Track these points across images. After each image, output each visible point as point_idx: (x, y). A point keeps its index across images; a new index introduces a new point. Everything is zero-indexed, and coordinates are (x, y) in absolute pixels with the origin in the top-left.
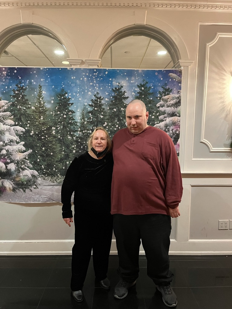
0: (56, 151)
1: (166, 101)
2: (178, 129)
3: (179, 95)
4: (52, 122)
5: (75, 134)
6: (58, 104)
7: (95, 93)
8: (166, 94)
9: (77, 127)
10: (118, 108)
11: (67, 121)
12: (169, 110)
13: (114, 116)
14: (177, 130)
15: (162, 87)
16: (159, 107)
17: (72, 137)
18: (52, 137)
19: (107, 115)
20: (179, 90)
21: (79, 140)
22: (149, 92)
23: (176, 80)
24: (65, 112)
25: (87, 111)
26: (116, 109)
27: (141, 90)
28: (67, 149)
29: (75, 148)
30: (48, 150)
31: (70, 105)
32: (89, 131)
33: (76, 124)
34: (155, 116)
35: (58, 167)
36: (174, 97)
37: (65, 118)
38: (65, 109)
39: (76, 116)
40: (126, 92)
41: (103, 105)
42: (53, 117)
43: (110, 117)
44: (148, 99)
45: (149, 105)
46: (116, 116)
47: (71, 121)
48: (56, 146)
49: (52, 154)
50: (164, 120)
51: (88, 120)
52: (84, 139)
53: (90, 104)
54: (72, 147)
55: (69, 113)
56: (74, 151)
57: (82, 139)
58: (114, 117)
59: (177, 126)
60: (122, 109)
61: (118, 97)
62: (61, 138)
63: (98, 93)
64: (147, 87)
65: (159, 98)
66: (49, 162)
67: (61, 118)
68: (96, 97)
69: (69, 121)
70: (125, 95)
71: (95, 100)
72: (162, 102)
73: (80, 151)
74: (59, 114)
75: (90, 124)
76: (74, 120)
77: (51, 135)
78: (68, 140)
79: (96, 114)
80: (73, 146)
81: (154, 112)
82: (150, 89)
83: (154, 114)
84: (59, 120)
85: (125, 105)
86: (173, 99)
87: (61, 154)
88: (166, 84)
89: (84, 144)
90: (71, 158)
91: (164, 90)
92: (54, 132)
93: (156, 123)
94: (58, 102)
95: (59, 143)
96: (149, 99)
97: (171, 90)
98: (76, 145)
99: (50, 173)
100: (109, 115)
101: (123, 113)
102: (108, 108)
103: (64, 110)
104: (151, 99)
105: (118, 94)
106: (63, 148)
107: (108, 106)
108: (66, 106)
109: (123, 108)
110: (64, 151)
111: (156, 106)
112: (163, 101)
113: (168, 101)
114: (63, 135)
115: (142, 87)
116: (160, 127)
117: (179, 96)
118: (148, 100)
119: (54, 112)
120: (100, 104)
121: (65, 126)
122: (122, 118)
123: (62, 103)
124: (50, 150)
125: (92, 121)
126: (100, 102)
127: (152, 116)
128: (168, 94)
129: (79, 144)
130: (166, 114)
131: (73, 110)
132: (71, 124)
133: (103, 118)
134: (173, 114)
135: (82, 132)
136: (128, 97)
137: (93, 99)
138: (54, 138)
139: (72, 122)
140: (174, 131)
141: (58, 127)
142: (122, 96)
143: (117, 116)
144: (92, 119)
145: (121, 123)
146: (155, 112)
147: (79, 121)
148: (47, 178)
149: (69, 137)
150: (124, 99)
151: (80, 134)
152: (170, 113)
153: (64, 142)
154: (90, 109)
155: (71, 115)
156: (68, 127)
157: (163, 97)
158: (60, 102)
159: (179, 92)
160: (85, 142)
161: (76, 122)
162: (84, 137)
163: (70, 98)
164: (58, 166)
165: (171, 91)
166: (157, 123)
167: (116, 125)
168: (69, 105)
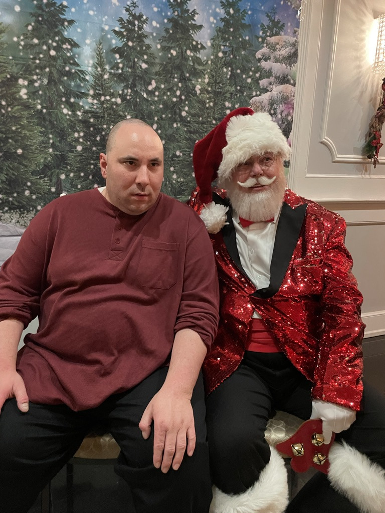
0: (32, 146)
1: (273, 48)
2: (291, 111)
3: (295, 38)
4: (17, 64)
5: (81, 104)
6: (34, 18)
7: (129, 3)
8: (274, 32)
9: (85, 85)
10: (179, 49)
11: (60, 66)
12: (278, 68)
13: (171, 66)
14: (289, 112)
15: (268, 16)
16: (259, 60)
17: (74, 111)
18: (20, 107)
19: (155, 64)
20: (296, 29)
21: (92, 120)
22: (243, 21)
23: (291, 5)
24: (53, 42)
25: (110, 46)
26: (176, 51)
27: (228, 13)
28: (60, 142)
29: (81, 140)
30: (9, 142)
31: (66, 23)
32: (116, 98)
33: (82, 76)
34: (252, 79)
35: (40, 188)
36: (287, 41)
37: (53, 58)
38: (52, 34)
39: (82, 57)
40: (197, 14)
41: (146, 36)
42: (20, 50)
43: (163, 70)
44: (240, 37)
45: (243, 53)
46: (175, 68)
47: (70, 69)
48: (32, 131)
49: (20, 151)
50: (268, 88)
51: (113, 71)
52: (103, 117)
53: (117, 29)
54: (75, 137)
55: (64, 46)
56: (79, 148)
57: (98, 117)
58: (172, 69)
59: (290, 106)
60: (188, 52)
61: (180, 22)
62: (44, 111)
63: (135, 3)
64: (239, 10)
65: (260, 40)
66: (13, 174)
67: (41, 56)
68: (131, 14)
69: (64, 68)
70: (194, 20)
71: (127, 20)
72: (265, 50)
73: (94, 149)
74: (36, 45)
75: (116, 81)
76: (78, 65)
77: (15, 99)
78: (63, 116)
79: (132, 57)
80: (76, 135)
81: (251, 70)
82: (245, 16)
83: (251, 73)
84: (38, 61)
85: (194, 43)
86: (285, 46)
87: (46, 153)
88: (274, 11)
89: (103, 130)
90: (70, 165)
91: (271, 23)
92: (23, 93)
93: (254, 94)
94: (32, 11)
95: (37, 125)
96: (242, 38)
97: (283, 25)
98: (84, 132)
99: (16, 203)
100: (161, 64)
101: (192, 64)
102: (159, 46)
103: (49, 35)
104: (247, 38)
105: (180, 15)
106: (49, 139)
107: (160, 40)
108: (56, 27)
109: (191, 52)
110: (53, 146)
111: (254, 55)
112: (269, 48)
113: (277, 49)
114: (50, 104)
115: (230, 8)
116: (261, 103)
117: (296, 41)
118: (240, 39)
119: (22, 38)
120: (140, 32)
121: (54, 81)
122: (190, 75)
123: (45, 18)
124: (16, 141)
125: (120, 75)
126: (140, 28)
127: (247, 78)
128: (277, 34)
129: (92, 129)
130: (272, 76)
131: (75, 39)
132: (68, 74)
133: (146, 68)
134: (284, 78)
135: (99, 100)
136: (201, 27)
137: (122, 16)
138: (24, 111)
139: (73, 71)
140: (284, 115)
141: (36, 81)
142: (190, 23)
143: (179, 68)
144: (122, 69)
145: (187, 87)
146: (253, 69)
147: (90, 69)
148: (7, 215)
149: (65, 111)
150: (193, 30)
151: (92, 104)
152: (279, 77)
153: (51, 122)
154: (115, 42)
155: (68, 52)
156: (62, 82)
157: (268, 38)
158: (40, 12)
159: (295, 32)
160: (105, 126)
161: (82, 71)
162: (104, 114)
163: (66, 7)
164: (37, 184)
165: (282, 28)
166: (257, 95)
167: (177, 90)
168: (63, 25)
